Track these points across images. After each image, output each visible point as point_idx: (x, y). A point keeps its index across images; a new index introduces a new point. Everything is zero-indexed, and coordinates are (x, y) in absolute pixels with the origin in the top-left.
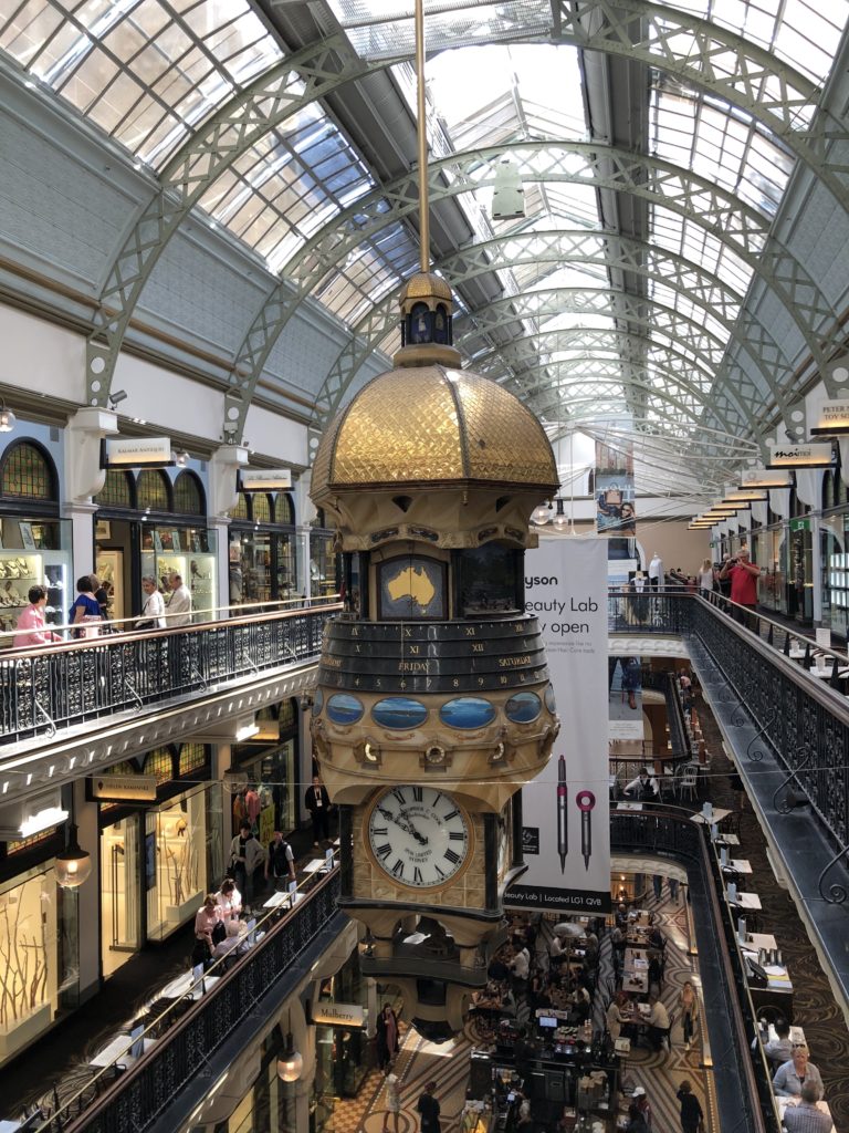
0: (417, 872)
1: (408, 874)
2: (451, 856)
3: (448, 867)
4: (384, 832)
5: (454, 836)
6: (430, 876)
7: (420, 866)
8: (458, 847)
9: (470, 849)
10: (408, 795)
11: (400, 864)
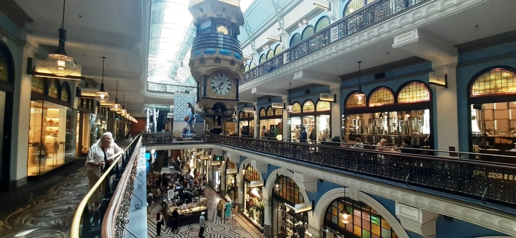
0: (221, 92)
1: (219, 92)
2: (228, 89)
3: (227, 91)
4: (213, 83)
5: (229, 85)
6: (223, 93)
7: (222, 91)
8: (230, 87)
9: (232, 87)
10: (219, 76)
11: (217, 90)
